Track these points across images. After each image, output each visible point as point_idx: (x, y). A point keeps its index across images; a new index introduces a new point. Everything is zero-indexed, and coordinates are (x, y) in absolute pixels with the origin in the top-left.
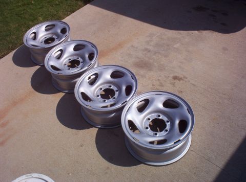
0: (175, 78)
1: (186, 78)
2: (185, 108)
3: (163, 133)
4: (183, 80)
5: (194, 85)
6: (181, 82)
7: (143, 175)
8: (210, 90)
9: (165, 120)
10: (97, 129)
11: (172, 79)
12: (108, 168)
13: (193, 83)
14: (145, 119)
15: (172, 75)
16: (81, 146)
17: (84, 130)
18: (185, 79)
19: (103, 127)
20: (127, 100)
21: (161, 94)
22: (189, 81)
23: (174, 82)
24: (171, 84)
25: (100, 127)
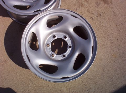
1: (112, 4)
2: (92, 44)
3: (60, 57)
4: (108, 4)
5: (115, 14)
6: (106, 5)
7: (30, 80)
9: (68, 44)
10: (12, 21)
12: (5, 61)
13: (115, 11)
14: (51, 35)
18: (110, 4)
19: (17, 21)
20: (41, 9)
21: (77, 18)
22: (113, 8)
23: (100, 3)
24: (96, 3)
25: (14, 19)
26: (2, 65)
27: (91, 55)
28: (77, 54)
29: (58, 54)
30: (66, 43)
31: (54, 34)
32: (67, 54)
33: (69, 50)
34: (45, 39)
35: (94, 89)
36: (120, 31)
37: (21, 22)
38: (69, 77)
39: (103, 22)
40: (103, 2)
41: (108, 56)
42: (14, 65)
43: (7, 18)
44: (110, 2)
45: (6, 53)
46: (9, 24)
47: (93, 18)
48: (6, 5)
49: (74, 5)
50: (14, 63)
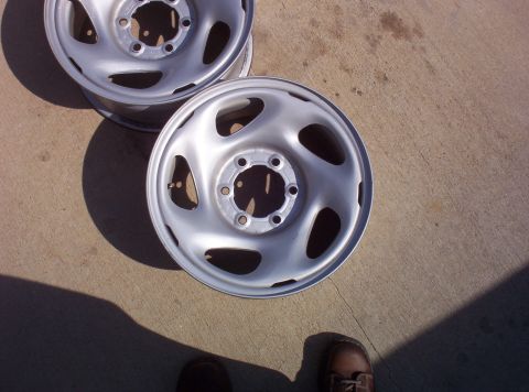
0: (389, 21)
1: (421, 35)
3: (264, 225)
4: (408, 38)
5: (431, 69)
6: (401, 42)
7: (176, 301)
8: (468, 104)
9: (287, 183)
10: (101, 119)
11: (377, 20)
12: (94, 250)
13: (433, 61)
14: (232, 159)
15: (384, 8)
16: (44, 159)
17: (64, 110)
18: (415, 38)
19: (117, 120)
20: (196, 83)
21: (306, 100)
22: (423, 49)
23: (379, 37)
24: (368, 38)
25: (109, 115)
26: (85, 263)
27: (356, 210)
28: (314, 211)
29: (258, 214)
30: (278, 179)
31: (241, 154)
32: (284, 211)
33: (290, 201)
34: (216, 171)
35: (377, 316)
36: (450, 125)
37: (131, 121)
38: (296, 279)
39: (394, 99)
40: (391, 33)
41: (415, 209)
42: (123, 258)
43: (85, 111)
44: (415, 31)
45: (92, 224)
46: (92, 132)
47: (362, 89)
48: (86, 77)
49: (297, 49)
50: (122, 255)
